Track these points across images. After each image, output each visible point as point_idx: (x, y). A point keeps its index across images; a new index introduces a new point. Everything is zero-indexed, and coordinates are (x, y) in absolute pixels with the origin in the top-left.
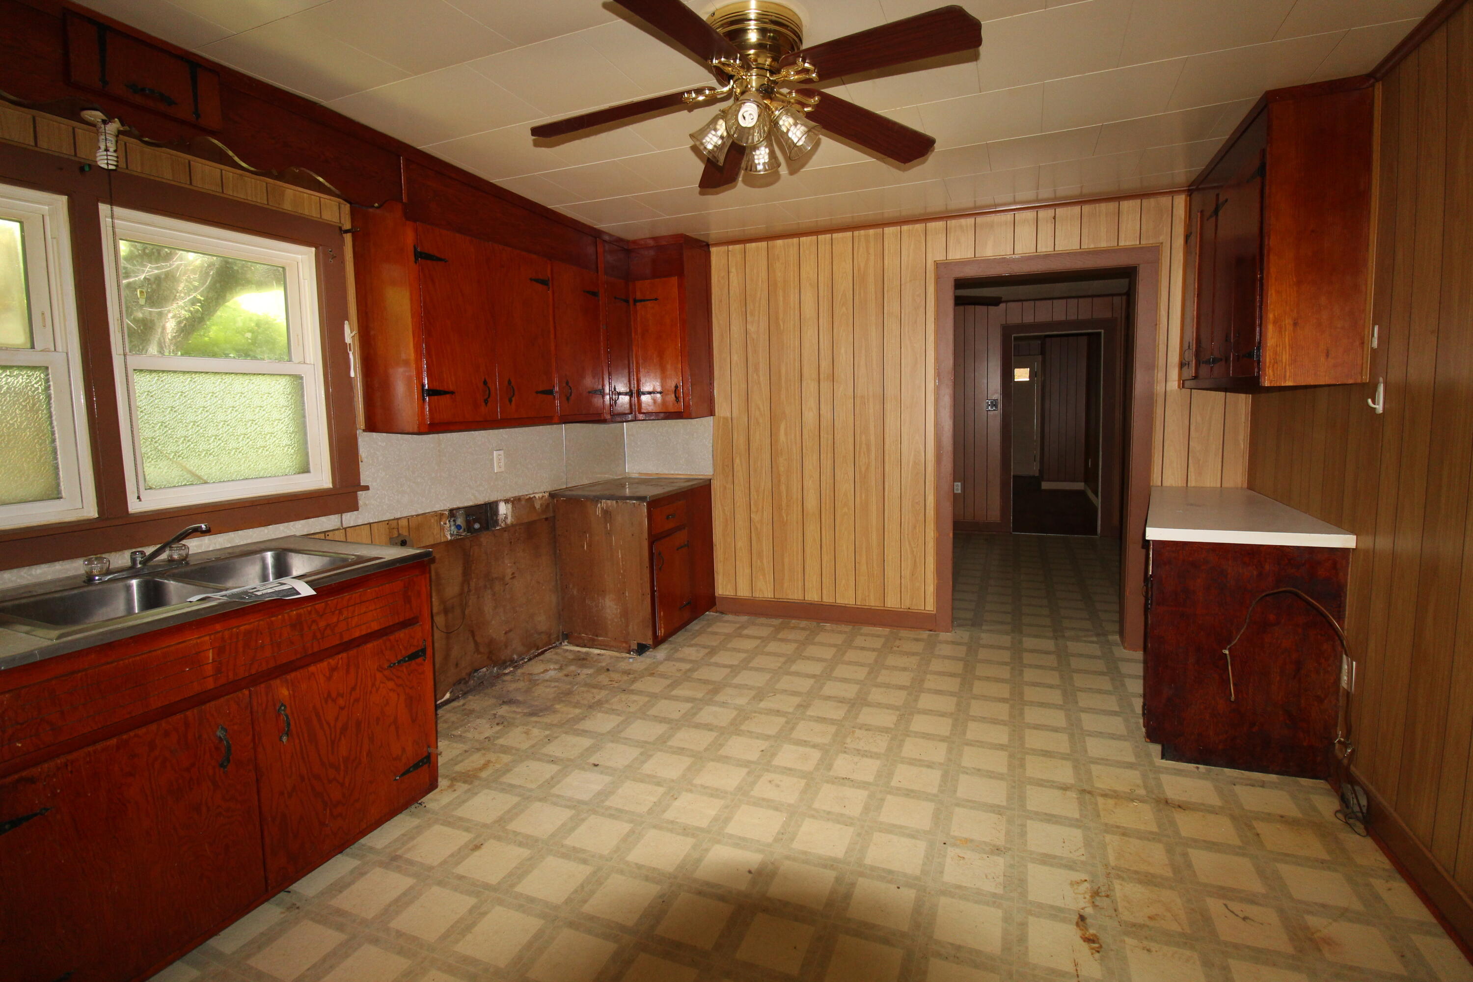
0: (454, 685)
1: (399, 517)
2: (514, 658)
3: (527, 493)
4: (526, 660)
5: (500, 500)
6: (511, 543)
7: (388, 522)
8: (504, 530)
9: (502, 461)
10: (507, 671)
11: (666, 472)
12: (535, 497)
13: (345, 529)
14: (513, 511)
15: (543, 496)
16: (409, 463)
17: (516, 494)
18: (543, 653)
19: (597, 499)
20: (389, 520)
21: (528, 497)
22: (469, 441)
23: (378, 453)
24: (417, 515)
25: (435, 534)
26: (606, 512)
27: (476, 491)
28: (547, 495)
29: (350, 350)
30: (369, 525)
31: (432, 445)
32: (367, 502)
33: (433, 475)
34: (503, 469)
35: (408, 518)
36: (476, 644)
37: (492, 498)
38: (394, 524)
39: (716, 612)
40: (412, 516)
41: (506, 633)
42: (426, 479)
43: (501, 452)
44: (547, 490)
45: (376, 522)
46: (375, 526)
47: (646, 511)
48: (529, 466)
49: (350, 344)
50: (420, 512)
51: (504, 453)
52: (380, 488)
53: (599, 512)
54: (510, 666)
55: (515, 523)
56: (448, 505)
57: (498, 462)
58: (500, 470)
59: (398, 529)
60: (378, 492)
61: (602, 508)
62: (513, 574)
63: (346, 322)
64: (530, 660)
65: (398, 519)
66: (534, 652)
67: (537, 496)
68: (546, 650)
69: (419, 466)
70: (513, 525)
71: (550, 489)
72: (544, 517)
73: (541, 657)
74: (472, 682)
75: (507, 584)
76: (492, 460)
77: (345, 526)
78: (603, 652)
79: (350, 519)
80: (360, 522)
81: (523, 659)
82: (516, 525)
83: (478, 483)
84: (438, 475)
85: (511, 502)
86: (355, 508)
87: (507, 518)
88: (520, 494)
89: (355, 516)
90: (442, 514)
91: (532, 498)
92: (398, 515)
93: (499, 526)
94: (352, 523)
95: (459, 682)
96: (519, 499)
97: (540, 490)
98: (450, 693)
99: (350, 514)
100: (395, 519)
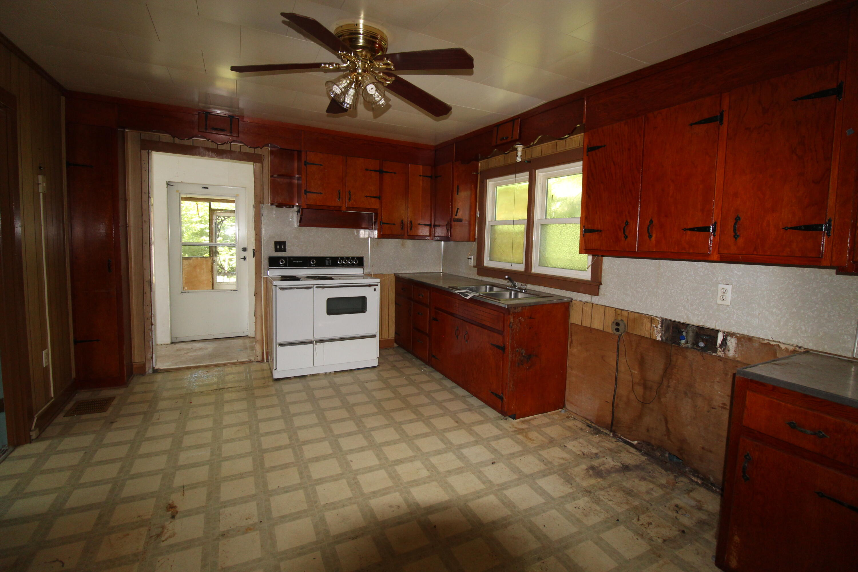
0: (643, 441)
1: (622, 309)
2: (709, 478)
3: (763, 338)
5: (719, 330)
8: (720, 359)
9: (730, 295)
12: (779, 346)
14: (737, 346)
15: (795, 351)
16: (633, 277)
17: (745, 333)
20: (616, 308)
21: (766, 342)
22: (689, 270)
23: (614, 267)
24: (635, 313)
28: (802, 351)
30: (604, 307)
32: (605, 294)
33: (651, 289)
34: (728, 303)
35: (628, 312)
36: (668, 431)
37: (710, 325)
38: (619, 312)
40: (631, 311)
42: (645, 290)
43: (728, 287)
44: (806, 347)
45: (608, 307)
46: (607, 308)
50: (637, 310)
51: (732, 289)
52: (613, 288)
54: (701, 479)
55: (736, 358)
56: (663, 315)
57: (723, 294)
58: (723, 303)
60: (612, 290)
67: (783, 347)
69: (640, 280)
70: (733, 359)
74: (659, 454)
76: (716, 291)
77: (593, 303)
79: (595, 299)
80: (600, 303)
82: (738, 361)
83: (695, 307)
84: (655, 290)
85: (736, 337)
86: (597, 295)
87: (729, 351)
88: (752, 334)
89: (598, 299)
90: (654, 319)
91: (773, 345)
92: (622, 308)
93: (716, 352)
94: (596, 303)
95: (649, 444)
96: (750, 339)
97: (789, 342)
98: (638, 443)
99: (596, 297)
100: (620, 309)
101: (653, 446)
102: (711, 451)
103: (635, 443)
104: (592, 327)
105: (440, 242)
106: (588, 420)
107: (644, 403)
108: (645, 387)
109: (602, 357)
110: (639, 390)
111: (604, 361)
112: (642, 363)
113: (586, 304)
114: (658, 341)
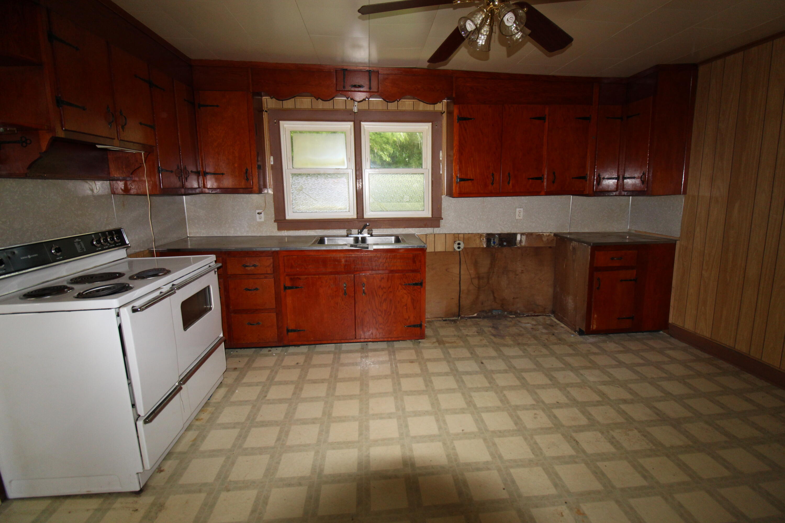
0: (480, 311)
2: (518, 312)
3: (537, 232)
4: (525, 315)
5: (518, 233)
6: (522, 255)
7: (454, 234)
8: (519, 248)
9: (522, 213)
10: (511, 316)
11: (650, 231)
12: (543, 234)
13: (435, 234)
14: (526, 239)
15: (549, 235)
16: (467, 210)
17: (530, 231)
18: (538, 316)
19: (571, 240)
21: (538, 234)
22: (501, 203)
23: (452, 205)
24: (468, 234)
25: (477, 243)
26: (574, 248)
27: (503, 226)
28: (552, 234)
29: (441, 163)
30: (445, 234)
31: (479, 203)
32: (445, 225)
33: (479, 217)
34: (521, 218)
35: (464, 234)
36: (495, 298)
37: (513, 231)
38: (457, 236)
39: (668, 334)
40: (466, 234)
41: (514, 298)
42: (475, 218)
43: (522, 209)
44: (553, 232)
46: (447, 235)
47: (590, 251)
48: (541, 218)
49: (441, 160)
50: (470, 232)
51: (523, 209)
52: (451, 220)
53: (571, 247)
54: (514, 314)
55: (527, 246)
56: (486, 231)
57: (519, 213)
58: (519, 218)
59: (459, 238)
60: (451, 222)
61: (573, 246)
62: (522, 271)
63: (441, 151)
64: (528, 316)
65: (459, 234)
66: (532, 313)
67: (545, 234)
68: (540, 315)
69: (471, 212)
70: (525, 247)
71: (555, 231)
72: (549, 246)
73: (534, 317)
74: (490, 314)
75: (517, 275)
76: (515, 212)
77: (434, 233)
78: (565, 326)
79: (437, 230)
80: (441, 232)
81: (524, 314)
82: (527, 247)
83: (505, 223)
84: (482, 217)
85: (526, 235)
86: (439, 226)
87: (522, 243)
88: (533, 232)
89: (439, 230)
90: (482, 235)
91: (541, 235)
92: (459, 232)
93: (516, 245)
94: (438, 233)
95: (483, 311)
96: (531, 234)
97: (548, 231)
98: (477, 314)
99: (437, 228)
100: (457, 234)
101: (486, 311)
102: (517, 298)
103: (475, 315)
104: (436, 251)
105: (181, 197)
106: (438, 318)
107: (479, 288)
108: (479, 278)
109: (446, 270)
110: (476, 282)
111: (448, 272)
112: (476, 264)
113: (428, 235)
114: (485, 247)
